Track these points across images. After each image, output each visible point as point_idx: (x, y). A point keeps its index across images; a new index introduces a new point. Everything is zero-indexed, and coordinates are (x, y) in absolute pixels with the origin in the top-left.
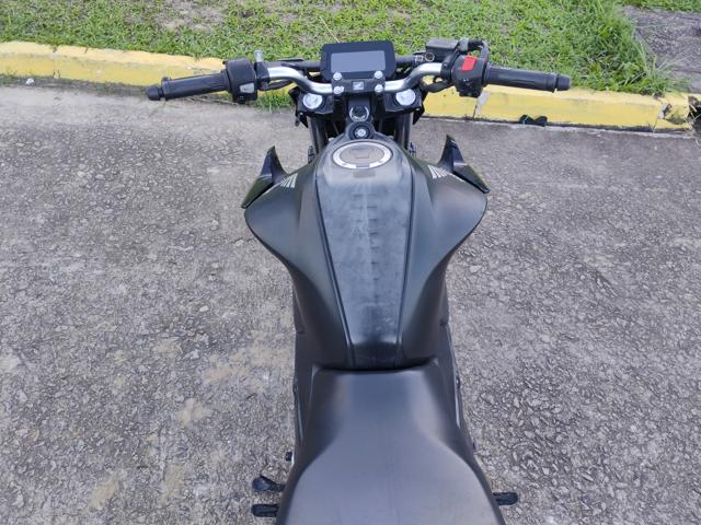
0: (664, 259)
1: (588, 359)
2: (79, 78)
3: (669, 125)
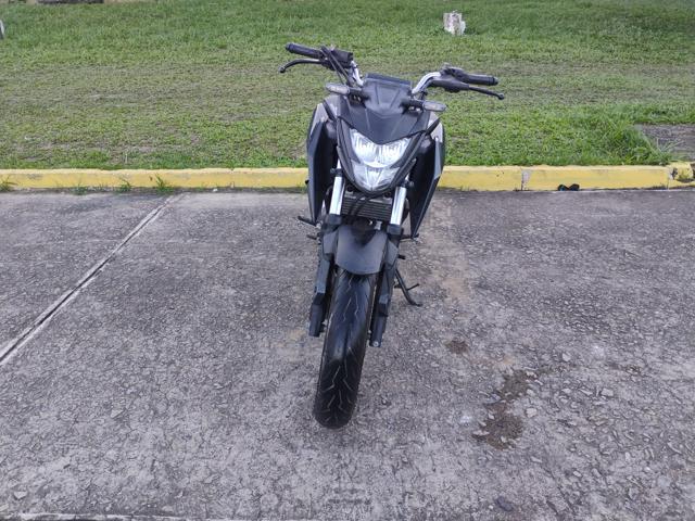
0: (679, 243)
1: (620, 286)
2: (246, 186)
3: (680, 184)
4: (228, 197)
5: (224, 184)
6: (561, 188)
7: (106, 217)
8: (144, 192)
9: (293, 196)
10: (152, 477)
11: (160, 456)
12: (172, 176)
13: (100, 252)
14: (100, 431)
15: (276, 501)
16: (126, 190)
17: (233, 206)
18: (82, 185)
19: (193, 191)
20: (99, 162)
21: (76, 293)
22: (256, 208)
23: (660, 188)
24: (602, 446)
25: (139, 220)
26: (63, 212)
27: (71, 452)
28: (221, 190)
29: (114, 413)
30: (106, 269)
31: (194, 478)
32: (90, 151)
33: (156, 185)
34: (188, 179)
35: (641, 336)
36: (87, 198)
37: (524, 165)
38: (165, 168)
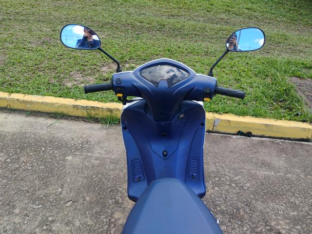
2: (19, 108)
6: (240, 133)
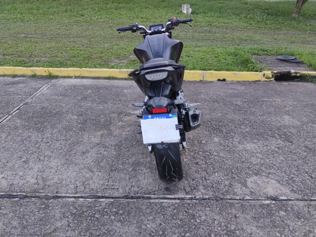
0: (259, 102)
1: (231, 117)
2: (87, 75)
3: (266, 80)
4: (79, 80)
5: (77, 75)
6: (219, 80)
7: (25, 87)
8: (42, 77)
9: (107, 81)
10: (36, 181)
11: (40, 174)
12: (55, 71)
13: (21, 101)
14: (17, 166)
15: (83, 188)
16: (34, 76)
17: (80, 84)
18: (15, 74)
19: (64, 77)
20: (23, 64)
21: (10, 117)
22: (90, 85)
23: (258, 81)
24: (208, 171)
25: (39, 88)
26: (6, 85)
27: (5, 173)
28: (76, 77)
29: (23, 160)
30: (23, 108)
31: (52, 181)
32: (19, 59)
33: (47, 74)
34: (61, 72)
35: (233, 135)
36: (17, 79)
37: (204, 70)
38: (52, 67)
